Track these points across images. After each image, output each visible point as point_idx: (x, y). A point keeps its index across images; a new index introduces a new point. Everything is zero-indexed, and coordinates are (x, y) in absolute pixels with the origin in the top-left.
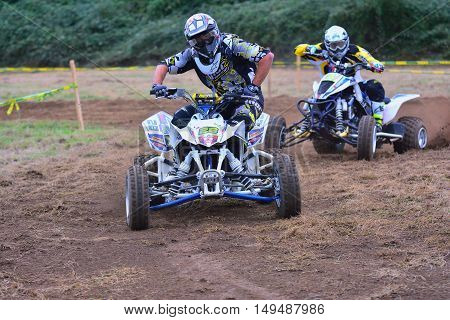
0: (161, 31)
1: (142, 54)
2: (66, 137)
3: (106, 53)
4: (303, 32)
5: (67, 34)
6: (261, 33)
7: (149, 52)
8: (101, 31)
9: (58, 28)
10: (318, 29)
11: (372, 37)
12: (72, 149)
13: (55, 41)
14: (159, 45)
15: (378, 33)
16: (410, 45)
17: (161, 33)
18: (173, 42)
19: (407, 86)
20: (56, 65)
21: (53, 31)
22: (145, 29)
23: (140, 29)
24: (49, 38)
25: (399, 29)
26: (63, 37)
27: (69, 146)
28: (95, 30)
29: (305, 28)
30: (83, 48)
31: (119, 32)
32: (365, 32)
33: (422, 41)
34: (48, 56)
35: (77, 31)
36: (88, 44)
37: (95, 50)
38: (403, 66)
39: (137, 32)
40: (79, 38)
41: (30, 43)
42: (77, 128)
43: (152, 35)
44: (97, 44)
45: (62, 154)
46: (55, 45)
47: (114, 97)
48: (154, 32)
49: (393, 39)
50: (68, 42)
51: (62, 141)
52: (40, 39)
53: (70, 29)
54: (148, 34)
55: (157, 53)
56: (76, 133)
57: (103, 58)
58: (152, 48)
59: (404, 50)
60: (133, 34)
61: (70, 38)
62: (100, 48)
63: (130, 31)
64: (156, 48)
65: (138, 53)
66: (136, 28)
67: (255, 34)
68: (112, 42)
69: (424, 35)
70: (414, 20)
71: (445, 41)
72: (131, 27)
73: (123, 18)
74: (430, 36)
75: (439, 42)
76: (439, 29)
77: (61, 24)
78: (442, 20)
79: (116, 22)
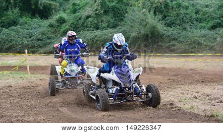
2: (23, 76)
3: (43, 49)
5: (28, 41)
6: (104, 42)
8: (42, 40)
9: (24, 39)
11: (147, 45)
13: (23, 44)
21: (23, 40)
24: (21, 42)
25: (158, 42)
26: (26, 42)
28: (39, 40)
30: (34, 47)
31: (48, 41)
32: (144, 43)
33: (166, 47)
34: (20, 49)
35: (32, 40)
36: (36, 45)
37: (39, 48)
40: (33, 43)
41: (13, 45)
42: (27, 74)
44: (40, 46)
47: (44, 65)
50: (28, 45)
52: (17, 43)
53: (29, 39)
56: (26, 76)
57: (42, 51)
59: (159, 51)
61: (29, 43)
62: (41, 47)
66: (55, 40)
67: (102, 43)
68: (46, 45)
69: (167, 45)
70: (164, 39)
71: (175, 47)
72: (53, 39)
73: (50, 36)
74: (170, 45)
75: (173, 48)
76: (173, 42)
77: (26, 37)
78: (175, 39)
79: (47, 37)
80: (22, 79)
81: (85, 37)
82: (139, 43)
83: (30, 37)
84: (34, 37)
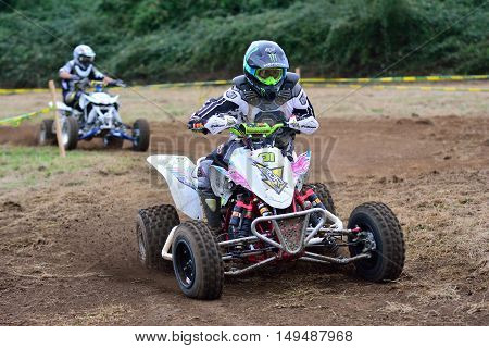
0: (148, 47)
1: (128, 72)
2: (46, 164)
4: (302, 46)
5: (46, 53)
7: (136, 70)
9: (35, 46)
10: (319, 43)
11: (377, 51)
12: (53, 178)
13: (33, 60)
14: (146, 63)
15: (384, 47)
16: (418, 59)
17: (148, 50)
18: (161, 60)
19: (416, 104)
20: (34, 86)
21: (31, 48)
22: (130, 46)
23: (125, 46)
24: (26, 56)
25: (406, 42)
26: (41, 56)
27: (49, 175)
29: (304, 43)
32: (370, 46)
33: (431, 55)
34: (25, 76)
35: (56, 49)
38: (411, 82)
39: (122, 49)
40: (58, 56)
41: (5, 63)
42: (58, 154)
43: (138, 52)
45: (41, 184)
46: (33, 64)
48: (140, 49)
49: (400, 54)
50: (47, 61)
51: (41, 169)
52: (16, 58)
53: (49, 47)
54: (134, 51)
55: (143, 72)
56: (56, 161)
58: (138, 66)
59: (412, 66)
60: (118, 51)
61: (48, 56)
63: (114, 49)
64: (142, 66)
65: (122, 72)
66: (120, 45)
69: (433, 49)
70: (422, 32)
71: (456, 55)
72: (116, 44)
73: (107, 34)
74: (441, 49)
75: (450, 56)
76: (449, 41)
77: (39, 42)
78: (453, 32)
79: (99, 38)
80: (43, 173)
81: (202, 37)
82: (354, 46)
83: (52, 40)
84: (60, 40)
